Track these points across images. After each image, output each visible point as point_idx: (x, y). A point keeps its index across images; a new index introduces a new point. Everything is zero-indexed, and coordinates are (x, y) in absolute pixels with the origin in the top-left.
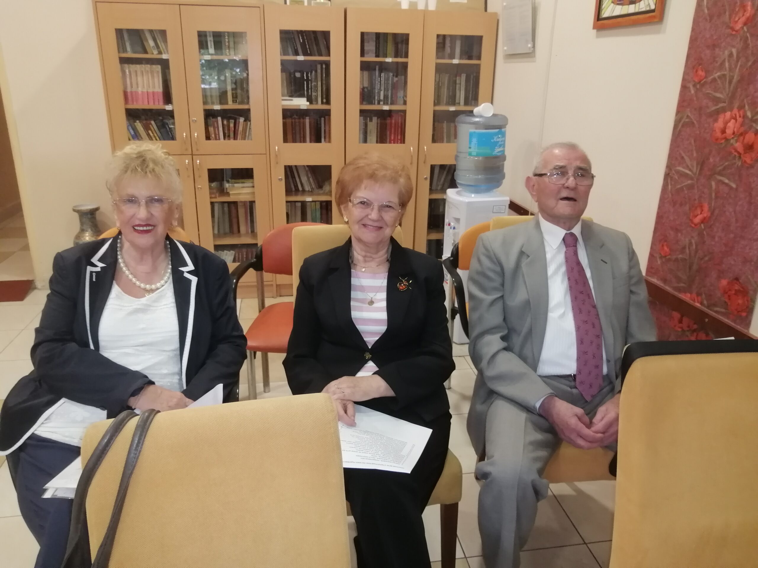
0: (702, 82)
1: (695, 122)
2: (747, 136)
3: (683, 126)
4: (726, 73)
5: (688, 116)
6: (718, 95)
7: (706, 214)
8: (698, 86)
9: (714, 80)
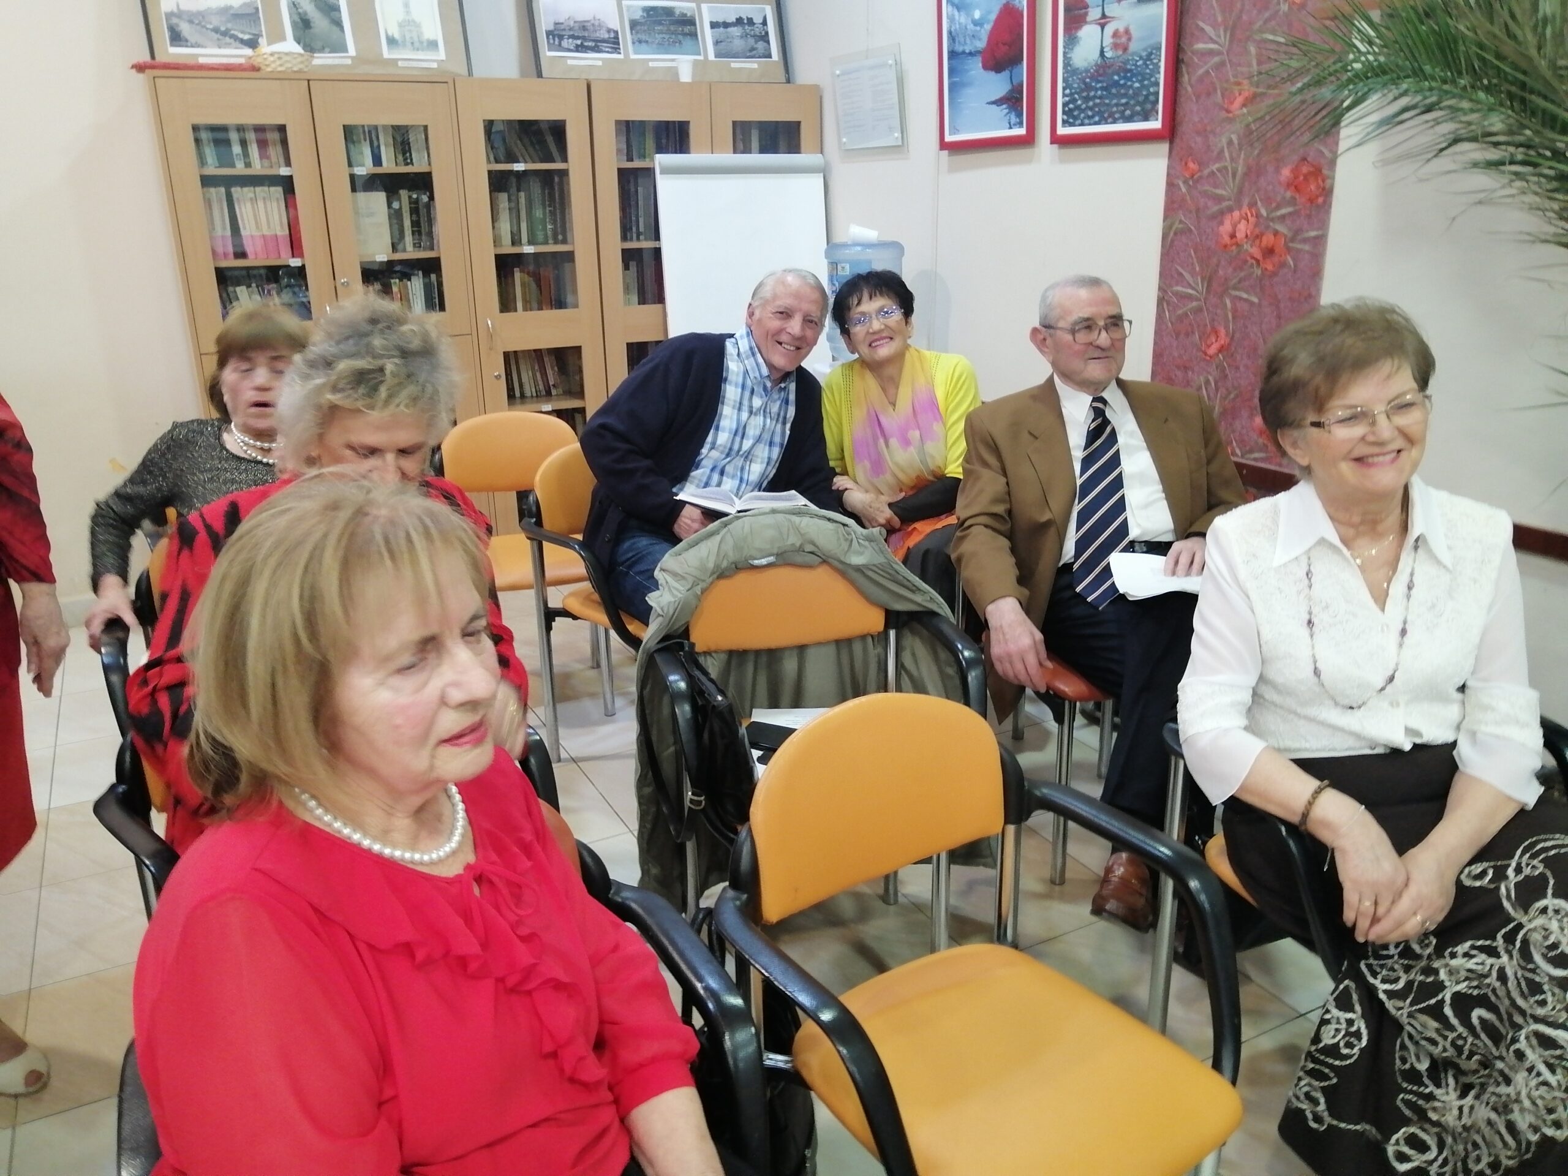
0: (1195, 177)
1: (1192, 228)
2: (1264, 239)
3: (1175, 234)
4: (1226, 164)
5: (1181, 222)
6: (1219, 191)
7: (1223, 340)
8: (1191, 183)
9: (1213, 173)
